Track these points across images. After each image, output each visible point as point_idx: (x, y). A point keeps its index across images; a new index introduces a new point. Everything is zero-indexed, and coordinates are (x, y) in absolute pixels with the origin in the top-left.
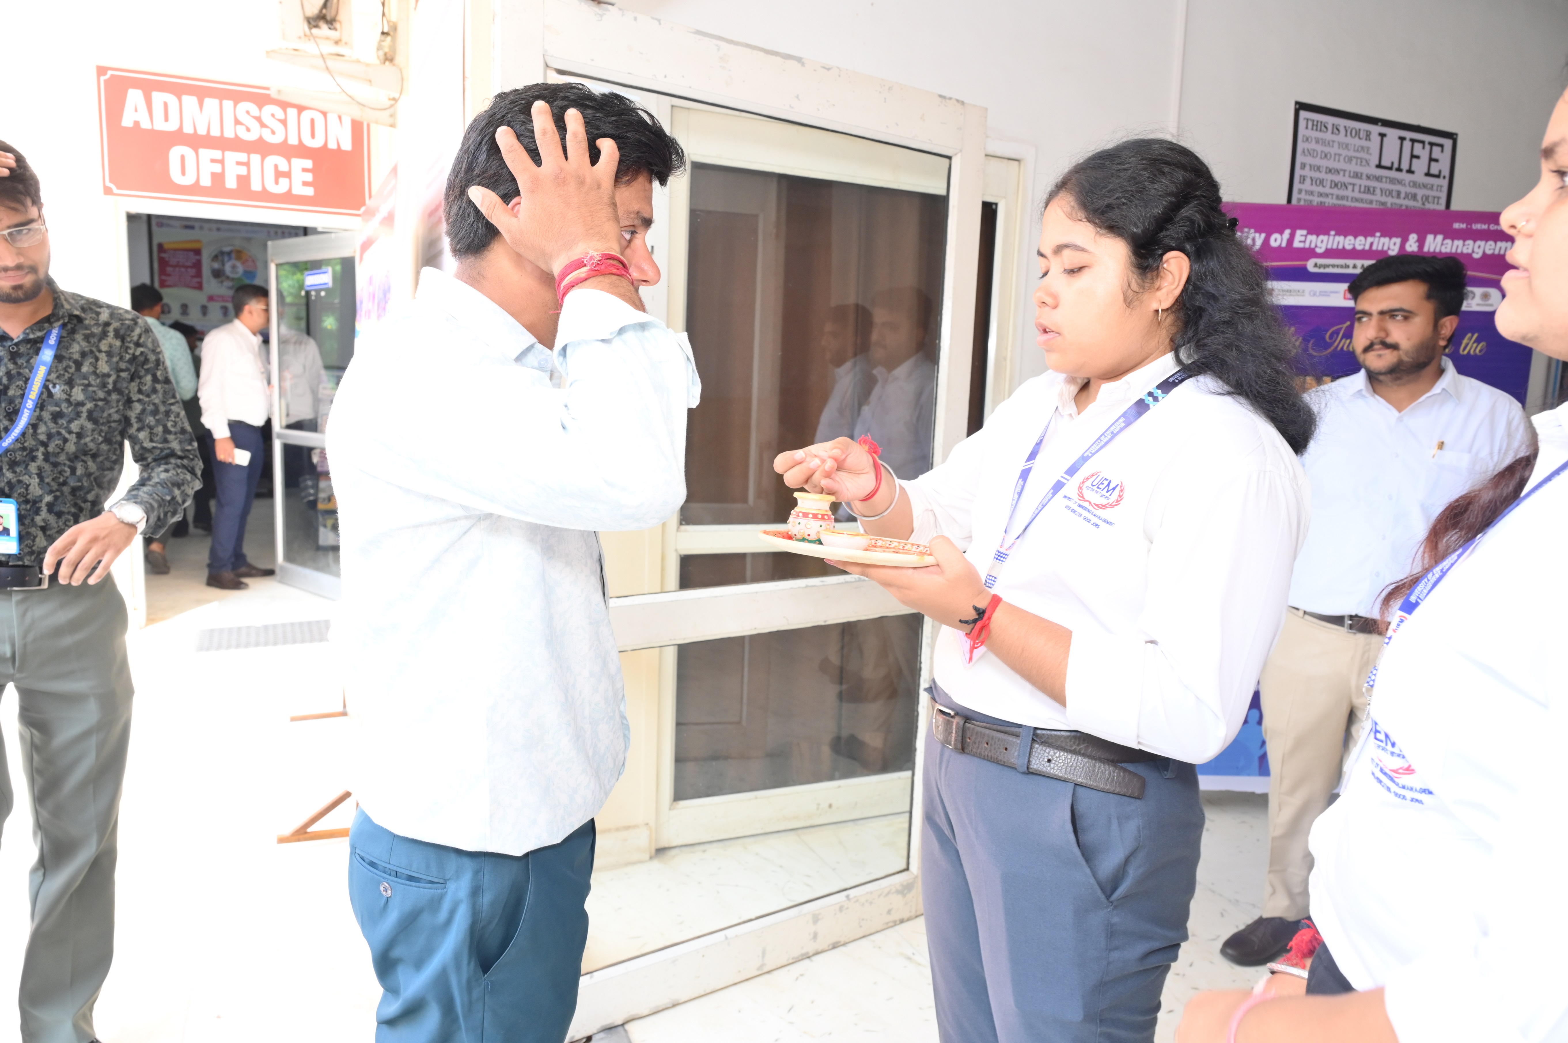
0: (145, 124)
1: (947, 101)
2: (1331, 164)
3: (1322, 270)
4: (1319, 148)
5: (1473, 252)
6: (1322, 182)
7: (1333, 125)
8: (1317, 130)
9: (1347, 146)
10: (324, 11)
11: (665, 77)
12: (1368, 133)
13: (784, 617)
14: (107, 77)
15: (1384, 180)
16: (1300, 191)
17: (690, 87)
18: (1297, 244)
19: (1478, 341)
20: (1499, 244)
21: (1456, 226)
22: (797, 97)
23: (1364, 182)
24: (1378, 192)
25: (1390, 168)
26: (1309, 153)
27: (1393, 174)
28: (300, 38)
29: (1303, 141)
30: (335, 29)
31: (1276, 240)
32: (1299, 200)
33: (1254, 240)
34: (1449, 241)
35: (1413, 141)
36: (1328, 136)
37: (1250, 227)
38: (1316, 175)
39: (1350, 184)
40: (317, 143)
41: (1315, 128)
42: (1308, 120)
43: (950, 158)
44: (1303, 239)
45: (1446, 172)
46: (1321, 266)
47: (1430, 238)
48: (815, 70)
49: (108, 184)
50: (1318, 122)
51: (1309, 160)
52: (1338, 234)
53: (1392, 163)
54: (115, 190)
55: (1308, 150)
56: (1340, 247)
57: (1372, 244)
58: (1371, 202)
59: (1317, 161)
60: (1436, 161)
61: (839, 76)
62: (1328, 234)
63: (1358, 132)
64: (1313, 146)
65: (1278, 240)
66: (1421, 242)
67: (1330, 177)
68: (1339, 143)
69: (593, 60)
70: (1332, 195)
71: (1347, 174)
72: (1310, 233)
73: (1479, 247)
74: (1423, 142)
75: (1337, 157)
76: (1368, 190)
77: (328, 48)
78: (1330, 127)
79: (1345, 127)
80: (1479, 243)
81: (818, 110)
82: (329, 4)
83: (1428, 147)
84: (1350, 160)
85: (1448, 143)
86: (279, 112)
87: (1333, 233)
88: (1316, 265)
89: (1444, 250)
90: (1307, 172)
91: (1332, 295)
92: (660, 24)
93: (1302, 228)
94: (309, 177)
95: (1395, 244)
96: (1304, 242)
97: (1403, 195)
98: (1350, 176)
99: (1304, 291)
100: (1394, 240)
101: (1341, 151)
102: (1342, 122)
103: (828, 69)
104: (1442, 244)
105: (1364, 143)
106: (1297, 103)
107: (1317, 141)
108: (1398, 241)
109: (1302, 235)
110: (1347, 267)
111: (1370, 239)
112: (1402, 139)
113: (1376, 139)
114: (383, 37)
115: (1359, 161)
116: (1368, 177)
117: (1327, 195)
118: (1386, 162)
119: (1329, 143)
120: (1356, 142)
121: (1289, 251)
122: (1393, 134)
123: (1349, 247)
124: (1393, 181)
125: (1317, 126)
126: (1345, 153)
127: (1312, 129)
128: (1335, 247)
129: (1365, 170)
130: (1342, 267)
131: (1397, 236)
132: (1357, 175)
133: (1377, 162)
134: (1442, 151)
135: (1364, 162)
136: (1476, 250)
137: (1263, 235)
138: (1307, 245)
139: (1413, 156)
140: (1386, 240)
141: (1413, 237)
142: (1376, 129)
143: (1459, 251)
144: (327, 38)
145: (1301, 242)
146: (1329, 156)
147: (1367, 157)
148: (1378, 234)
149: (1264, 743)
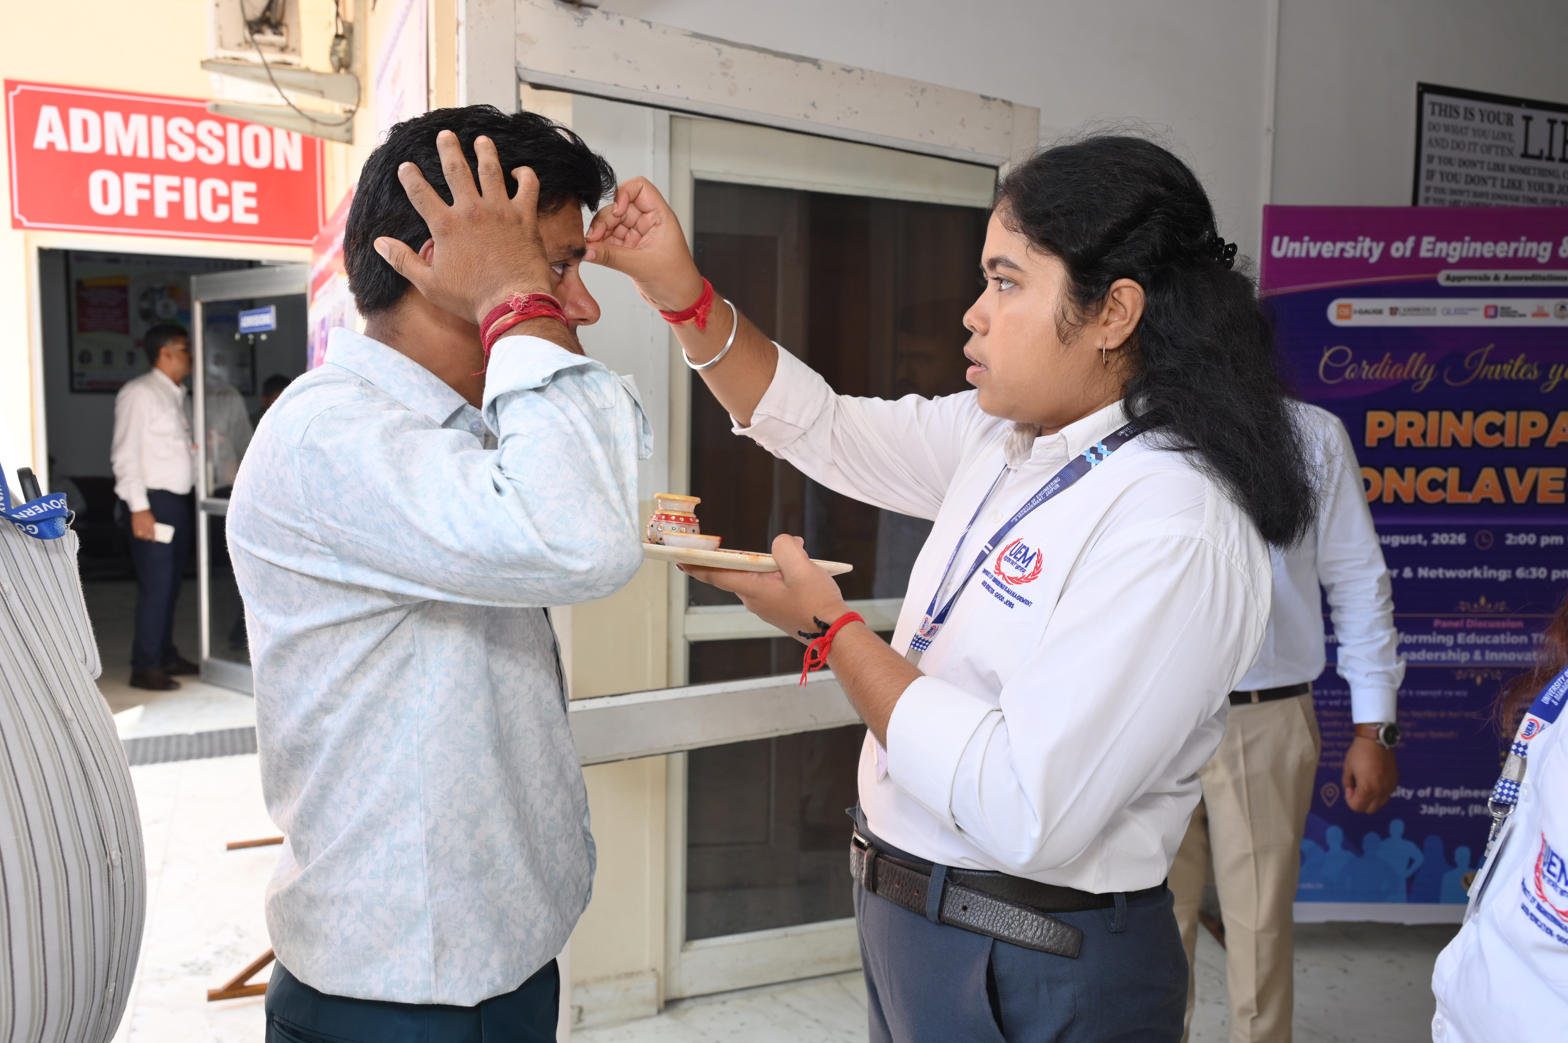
0: (61, 145)
1: (992, 102)
2: (1466, 155)
3: (1456, 284)
4: (1449, 137)
6: (1454, 177)
7: (1466, 109)
8: (1445, 115)
9: (1484, 133)
10: (268, 14)
11: (658, 87)
12: (1510, 117)
13: (812, 716)
14: (17, 92)
15: (1532, 171)
16: (1428, 189)
17: (687, 98)
18: (1424, 253)
22: (813, 105)
23: (1508, 175)
24: (1525, 186)
25: (1539, 157)
26: (1438, 143)
27: (1543, 164)
28: (240, 45)
29: (1429, 129)
30: (281, 34)
31: (1398, 249)
32: (1427, 200)
33: (1370, 250)
35: (1565, 124)
36: (1460, 122)
37: (1365, 235)
38: (1447, 169)
39: (1490, 178)
40: (262, 163)
41: (1443, 113)
42: (1433, 104)
43: (996, 168)
44: (1431, 247)
46: (1454, 279)
48: (833, 73)
49: (17, 215)
50: (1446, 106)
51: (1437, 152)
52: (1474, 239)
53: (1542, 152)
54: (26, 223)
55: (1436, 140)
56: (1478, 255)
57: (1516, 250)
58: (1517, 199)
59: (1448, 153)
61: (862, 79)
62: (1460, 239)
63: (1497, 117)
64: (1442, 134)
65: (1400, 250)
67: (1464, 171)
68: (1474, 130)
69: (573, 72)
70: (1468, 192)
71: (1485, 166)
72: (1439, 239)
75: (1472, 147)
76: (1512, 184)
77: (272, 56)
78: (1462, 112)
79: (1481, 111)
81: (838, 118)
82: (273, 6)
84: (1488, 149)
86: (218, 130)
87: (1467, 239)
88: (1448, 278)
90: (1436, 166)
91: (1470, 312)
92: (651, 27)
93: (1429, 234)
94: (252, 203)
95: (1545, 249)
96: (1433, 250)
97: (1556, 189)
98: (1489, 169)
99: (1435, 309)
100: (1544, 244)
101: (1476, 140)
102: (1477, 105)
103: (849, 71)
105: (1505, 128)
106: (1420, 85)
107: (1447, 128)
108: (1549, 246)
109: (1429, 243)
110: (1487, 278)
111: (1513, 245)
112: (1552, 122)
113: (1519, 124)
114: (337, 41)
115: (1500, 150)
116: (1512, 169)
117: (1461, 192)
118: (1533, 150)
119: (1461, 130)
120: (1495, 127)
121: (1414, 261)
122: (1540, 117)
123: (1488, 255)
124: (1542, 172)
125: (1445, 111)
126: (1481, 141)
127: (1440, 114)
128: (1471, 254)
129: (1508, 161)
130: (1480, 278)
131: (1547, 240)
132: (1498, 167)
133: (1522, 150)
135: (1506, 152)
137: (1382, 245)
138: (1437, 254)
139: (1565, 142)
140: (1534, 245)
142: (1518, 113)
144: (272, 45)
145: (1428, 250)
146: (1461, 146)
147: (1510, 145)
148: (1523, 238)
149: (1411, 862)
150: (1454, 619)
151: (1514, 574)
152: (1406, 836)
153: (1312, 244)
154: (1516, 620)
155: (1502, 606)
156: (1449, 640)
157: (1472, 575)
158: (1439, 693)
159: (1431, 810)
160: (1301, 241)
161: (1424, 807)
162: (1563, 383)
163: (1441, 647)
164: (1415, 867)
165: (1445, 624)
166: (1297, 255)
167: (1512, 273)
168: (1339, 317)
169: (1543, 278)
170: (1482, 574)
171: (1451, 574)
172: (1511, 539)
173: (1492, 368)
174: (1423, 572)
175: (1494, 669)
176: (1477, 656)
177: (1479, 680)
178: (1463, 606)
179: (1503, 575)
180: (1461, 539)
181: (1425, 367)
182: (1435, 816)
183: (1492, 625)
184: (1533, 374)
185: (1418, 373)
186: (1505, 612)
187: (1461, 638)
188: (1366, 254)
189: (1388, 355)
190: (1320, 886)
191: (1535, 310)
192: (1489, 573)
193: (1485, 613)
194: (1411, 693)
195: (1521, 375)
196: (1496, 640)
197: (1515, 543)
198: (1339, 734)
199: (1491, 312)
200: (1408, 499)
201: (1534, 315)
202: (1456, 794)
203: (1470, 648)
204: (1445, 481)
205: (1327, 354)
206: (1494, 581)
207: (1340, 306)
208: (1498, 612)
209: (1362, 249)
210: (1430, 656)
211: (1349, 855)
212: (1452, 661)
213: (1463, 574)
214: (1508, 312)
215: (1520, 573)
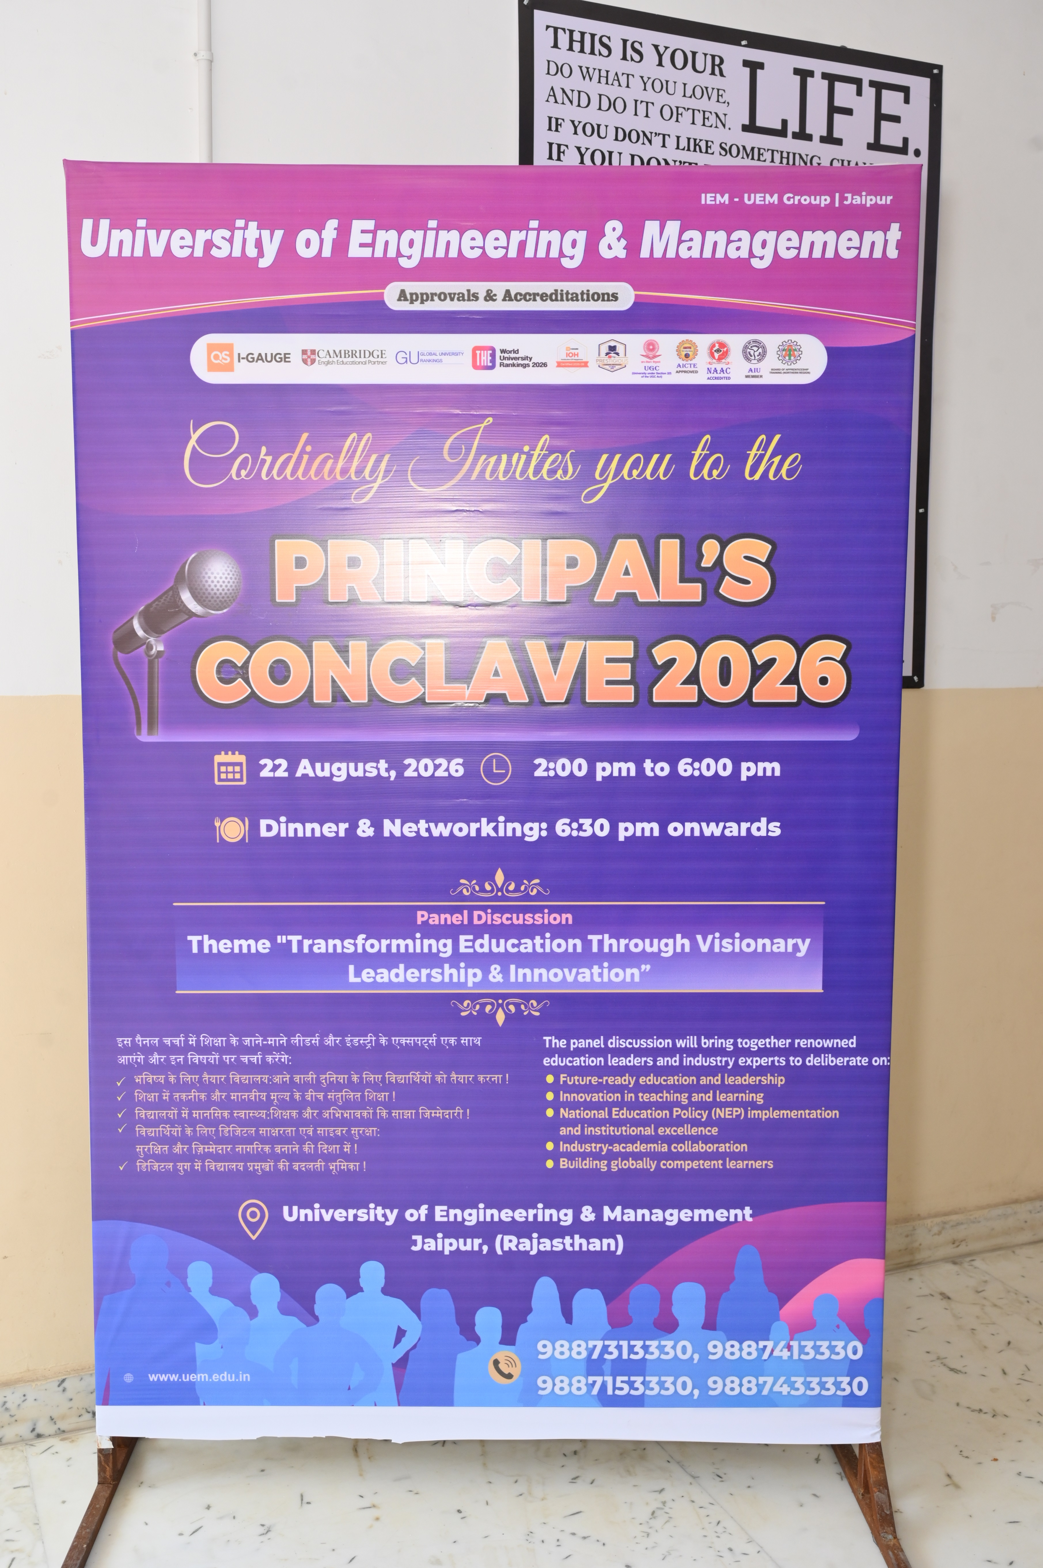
2: (628, 121)
3: (417, 307)
4: (593, 88)
5: (751, 255)
7: (625, 42)
8: (582, 50)
9: (664, 86)
12: (717, 61)
15: (766, 155)
18: (355, 251)
19: (782, 450)
20: (808, 236)
21: (708, 199)
23: (718, 160)
25: (782, 133)
26: (568, 97)
27: (788, 144)
29: (548, 73)
31: (308, 243)
33: (259, 244)
34: (696, 234)
35: (831, 79)
36: (614, 64)
38: (591, 143)
41: (577, 46)
42: (555, 30)
44: (368, 238)
45: (921, 140)
46: (414, 298)
47: (651, 227)
50: (583, 34)
51: (568, 112)
52: (445, 226)
53: (784, 123)
55: (563, 92)
56: (453, 254)
57: (522, 245)
59: (591, 115)
60: (896, 119)
63: (690, 59)
64: (576, 82)
65: (312, 243)
66: (633, 236)
67: (630, 148)
68: (643, 80)
73: (764, 244)
74: (858, 82)
75: (642, 108)
78: (616, 45)
79: (655, 47)
80: (761, 235)
83: (869, 93)
84: (676, 114)
85: (920, 86)
87: (433, 224)
88: (403, 296)
89: (684, 254)
91: (447, 360)
93: (363, 215)
95: (574, 244)
96: (372, 245)
98: (678, 147)
99: (384, 354)
100: (571, 235)
101: (649, 96)
102: (647, 37)
104: (680, 242)
105: (705, 80)
107: (586, 74)
108: (580, 237)
109: (365, 232)
110: (474, 297)
111: (517, 236)
112: (804, 75)
113: (737, 72)
115: (699, 117)
116: (727, 150)
118: (768, 120)
119: (621, 79)
120: (688, 77)
121: (344, 265)
122: (775, 63)
123: (473, 254)
124: (788, 158)
125: (582, 42)
126: (661, 99)
127: (571, 48)
128: (441, 254)
129: (717, 136)
130: (461, 297)
131: (578, 227)
132: (696, 145)
133: (745, 120)
134: (907, 101)
135: (713, 119)
136: (757, 250)
137: (279, 234)
138: (379, 253)
139: (833, 110)
140: (552, 236)
141: (613, 228)
142: (734, 54)
143: (720, 254)
145: (362, 245)
146: (619, 105)
147: (721, 109)
148: (534, 224)
149: (401, 1334)
150: (453, 910)
151: (551, 828)
152: (387, 1291)
153: (152, 233)
154: (560, 910)
155: (534, 886)
156: (445, 948)
157: (479, 830)
158: (433, 1040)
159: (430, 1245)
160: (134, 229)
161: (418, 1238)
162: (620, 487)
163: (432, 960)
164: (407, 1343)
165: (435, 919)
166: (126, 253)
167: (516, 287)
168: (212, 367)
169: (575, 297)
170: (496, 829)
171: (441, 830)
172: (543, 768)
173: (493, 459)
174: (392, 828)
175: (527, 997)
176: (495, 974)
177: (500, 1018)
178: (466, 886)
179: (533, 831)
180: (456, 767)
181: (374, 457)
182: (438, 1254)
183: (518, 920)
184: (565, 472)
185: (359, 472)
186: (539, 897)
187: (464, 942)
188: (252, 252)
189: (305, 436)
190: (245, 1377)
191: (563, 356)
192: (509, 829)
193: (504, 898)
194: (383, 1040)
195: (544, 472)
196: (527, 946)
197: (552, 773)
198: (263, 1114)
199: (485, 358)
200: (358, 696)
201: (559, 365)
202: (471, 1217)
203: (482, 961)
204: (422, 663)
205: (195, 437)
206: (518, 841)
207: (211, 348)
208: (527, 897)
209: (244, 240)
210: (412, 975)
211: (294, 1322)
212: (451, 984)
213: (461, 830)
214: (513, 359)
215: (563, 828)
